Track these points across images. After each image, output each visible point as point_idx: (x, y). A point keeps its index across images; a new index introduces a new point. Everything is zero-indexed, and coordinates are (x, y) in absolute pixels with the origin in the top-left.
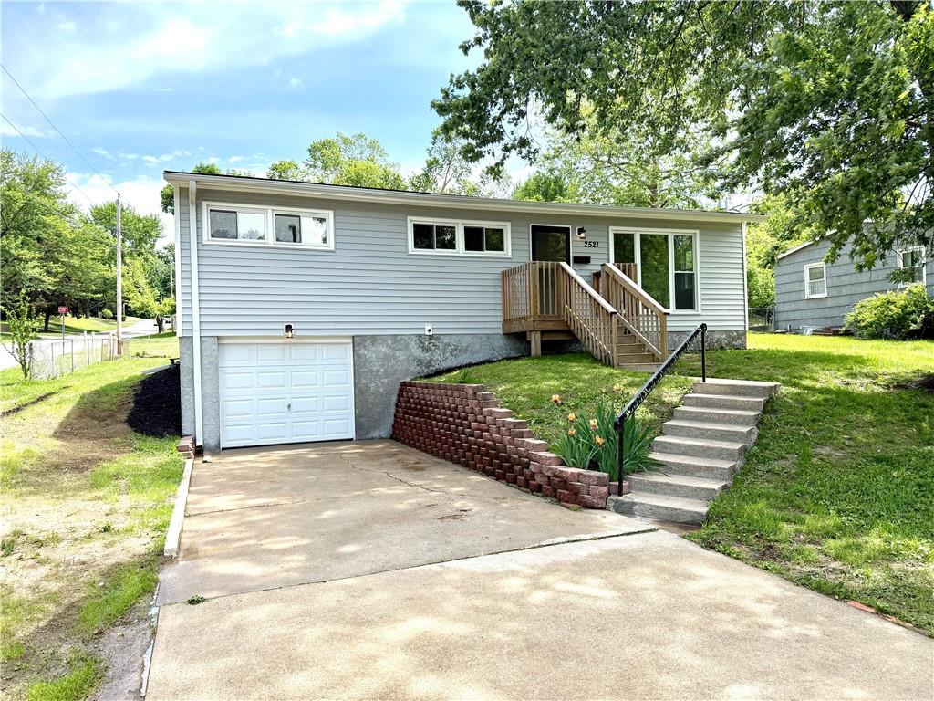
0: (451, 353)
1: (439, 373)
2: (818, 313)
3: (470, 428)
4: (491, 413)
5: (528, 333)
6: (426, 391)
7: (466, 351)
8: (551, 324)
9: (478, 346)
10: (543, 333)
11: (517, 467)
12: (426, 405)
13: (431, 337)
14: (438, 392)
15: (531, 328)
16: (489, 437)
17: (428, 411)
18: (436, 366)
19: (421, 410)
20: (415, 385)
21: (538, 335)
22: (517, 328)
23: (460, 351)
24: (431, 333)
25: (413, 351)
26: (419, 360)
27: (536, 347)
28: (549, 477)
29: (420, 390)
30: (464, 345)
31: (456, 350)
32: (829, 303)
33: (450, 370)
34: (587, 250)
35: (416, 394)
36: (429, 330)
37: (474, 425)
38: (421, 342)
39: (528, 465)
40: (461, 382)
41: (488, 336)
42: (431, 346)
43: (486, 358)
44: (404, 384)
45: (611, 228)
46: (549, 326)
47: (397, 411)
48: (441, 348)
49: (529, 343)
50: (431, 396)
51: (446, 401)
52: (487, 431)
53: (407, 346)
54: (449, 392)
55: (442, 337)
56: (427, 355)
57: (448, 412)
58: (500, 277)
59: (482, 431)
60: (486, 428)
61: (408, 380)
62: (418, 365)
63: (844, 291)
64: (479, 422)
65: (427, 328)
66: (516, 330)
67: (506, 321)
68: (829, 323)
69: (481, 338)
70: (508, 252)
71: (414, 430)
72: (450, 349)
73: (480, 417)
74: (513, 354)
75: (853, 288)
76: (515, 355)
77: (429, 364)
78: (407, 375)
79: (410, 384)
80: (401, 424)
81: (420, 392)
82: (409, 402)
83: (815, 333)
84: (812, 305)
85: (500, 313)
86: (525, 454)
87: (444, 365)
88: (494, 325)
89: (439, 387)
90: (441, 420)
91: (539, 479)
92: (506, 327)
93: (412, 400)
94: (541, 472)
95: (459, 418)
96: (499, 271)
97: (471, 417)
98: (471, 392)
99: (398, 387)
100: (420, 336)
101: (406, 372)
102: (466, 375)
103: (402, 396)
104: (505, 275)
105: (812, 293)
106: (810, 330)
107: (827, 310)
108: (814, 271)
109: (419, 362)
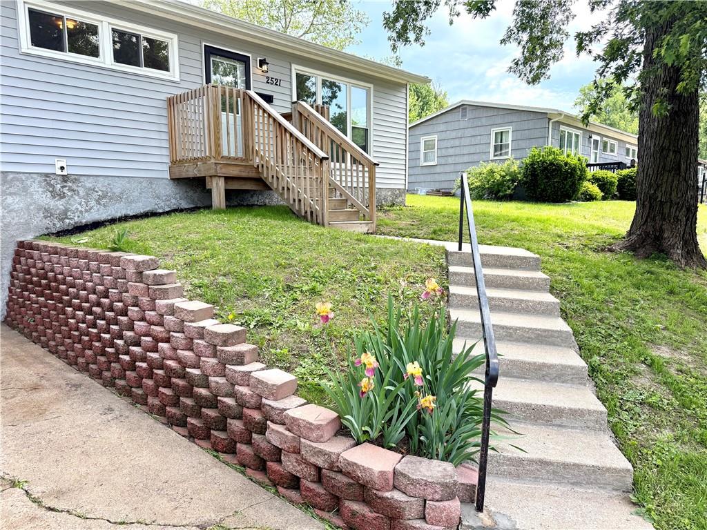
0: (98, 202)
1: (80, 229)
2: (429, 178)
3: (132, 329)
4: (172, 310)
5: (208, 179)
6: (55, 258)
7: (120, 198)
8: (238, 169)
9: (136, 194)
10: (227, 179)
11: (236, 425)
12: (56, 280)
13: (65, 178)
14: (74, 261)
15: (212, 172)
16: (169, 353)
17: (57, 290)
18: (75, 219)
19: (48, 287)
20: (37, 248)
21: (222, 183)
22: (191, 172)
23: (111, 199)
24: (65, 173)
25: (36, 197)
26: (46, 210)
27: (218, 198)
28: (319, 469)
29: (45, 255)
30: (117, 191)
31: (104, 197)
32: (438, 170)
33: (96, 225)
34: (269, 87)
35: (41, 262)
36: (62, 168)
37: (139, 325)
38: (49, 184)
39: (262, 429)
40: (114, 250)
41: (151, 180)
42: (65, 190)
43: (148, 209)
44: (21, 245)
45: (294, 67)
46: (234, 172)
47: (13, 284)
48: (81, 193)
49: (210, 191)
50: (63, 268)
51: (88, 277)
52: (167, 340)
53: (25, 189)
54: (93, 264)
55: (82, 179)
56: (60, 204)
57: (93, 297)
58: (165, 105)
59: (157, 340)
60: (164, 335)
61: (29, 238)
62: (46, 217)
63: (450, 160)
64: (151, 323)
65: (59, 165)
66: (191, 175)
67: (174, 163)
68: (437, 186)
69: (140, 183)
70: (174, 73)
71: (38, 316)
72: (95, 195)
73: (150, 314)
74: (184, 205)
75: (457, 158)
76: (187, 207)
77: (64, 215)
78: (28, 230)
79: (31, 246)
80: (18, 304)
81: (46, 259)
82: (29, 273)
83: (428, 194)
84: (426, 171)
85: (166, 152)
86: (253, 401)
87: (88, 218)
88: (160, 167)
89: (76, 254)
90: (81, 308)
91: (290, 464)
92: (176, 170)
93: (33, 270)
94: (297, 451)
95: (111, 309)
96: (164, 97)
97: (133, 310)
98: (131, 270)
99: (12, 248)
100: (47, 175)
101: (27, 226)
102: (120, 237)
103: (20, 263)
104: (172, 103)
105: (425, 161)
106: (425, 190)
107: (436, 175)
108: (427, 143)
109: (48, 213)
